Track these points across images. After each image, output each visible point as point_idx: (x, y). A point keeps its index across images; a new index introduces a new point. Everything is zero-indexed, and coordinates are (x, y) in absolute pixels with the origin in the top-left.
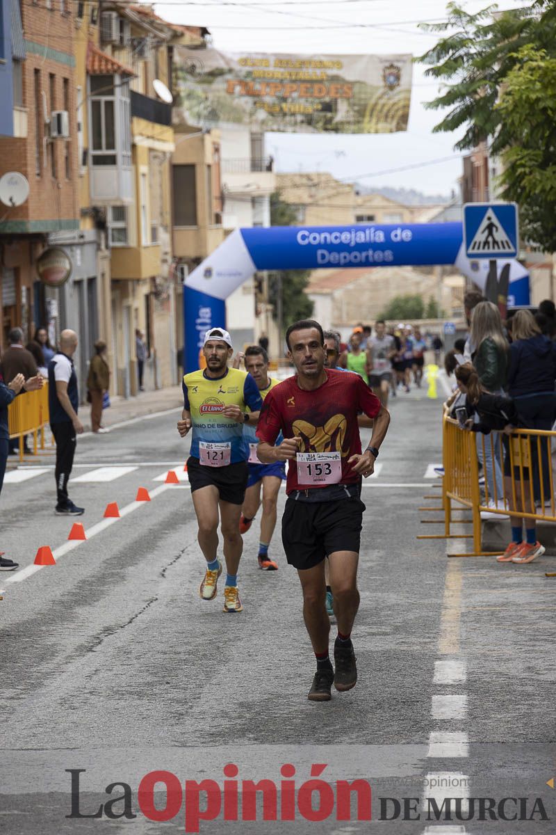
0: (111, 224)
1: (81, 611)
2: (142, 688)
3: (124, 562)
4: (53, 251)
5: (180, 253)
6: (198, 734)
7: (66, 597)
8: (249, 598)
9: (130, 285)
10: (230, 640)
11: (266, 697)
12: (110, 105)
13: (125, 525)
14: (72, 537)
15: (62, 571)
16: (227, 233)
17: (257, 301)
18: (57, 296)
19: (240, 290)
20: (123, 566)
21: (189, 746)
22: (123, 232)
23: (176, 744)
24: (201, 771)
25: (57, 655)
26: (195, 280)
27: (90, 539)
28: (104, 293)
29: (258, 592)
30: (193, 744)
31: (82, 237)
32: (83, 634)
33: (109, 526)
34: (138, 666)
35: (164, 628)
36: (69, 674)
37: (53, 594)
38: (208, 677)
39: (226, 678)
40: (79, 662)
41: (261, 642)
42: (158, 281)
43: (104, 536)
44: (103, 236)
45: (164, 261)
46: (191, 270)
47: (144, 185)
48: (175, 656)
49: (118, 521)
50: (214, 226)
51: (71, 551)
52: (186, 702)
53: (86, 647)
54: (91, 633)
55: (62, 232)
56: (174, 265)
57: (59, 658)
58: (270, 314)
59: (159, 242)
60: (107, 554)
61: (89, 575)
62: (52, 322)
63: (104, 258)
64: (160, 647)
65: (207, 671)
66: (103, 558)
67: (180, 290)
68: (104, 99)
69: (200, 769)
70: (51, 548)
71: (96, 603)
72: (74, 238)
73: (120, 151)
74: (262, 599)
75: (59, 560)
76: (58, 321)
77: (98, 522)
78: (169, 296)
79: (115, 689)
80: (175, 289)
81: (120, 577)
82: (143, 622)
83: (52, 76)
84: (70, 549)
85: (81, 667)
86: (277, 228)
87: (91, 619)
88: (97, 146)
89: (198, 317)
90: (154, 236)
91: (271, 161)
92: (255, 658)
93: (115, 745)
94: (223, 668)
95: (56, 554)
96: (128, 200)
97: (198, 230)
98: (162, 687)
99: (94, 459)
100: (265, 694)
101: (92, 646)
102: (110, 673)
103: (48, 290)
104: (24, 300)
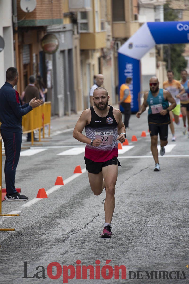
0: (80, 21)
1: (60, 222)
2: (89, 260)
3: (83, 196)
4: (49, 35)
5: (116, 35)
7: (52, 214)
8: (147, 214)
9: (90, 53)
10: (136, 236)
11: (152, 264)
13: (84, 177)
14: (57, 184)
15: (51, 201)
16: (141, 24)
17: (158, 60)
18: (52, 58)
19: (148, 54)
20: (82, 199)
22: (86, 25)
25: (46, 244)
26: (124, 49)
27: (66, 185)
28: (77, 57)
29: (152, 211)
31: (64, 28)
32: (61, 233)
33: (76, 178)
34: (88, 249)
36: (52, 253)
37: (45, 213)
38: (123, 254)
39: (132, 255)
40: (57, 248)
41: (151, 237)
42: (105, 50)
43: (73, 183)
44: (75, 27)
45: (108, 40)
46: (122, 44)
48: (107, 244)
49: (81, 175)
50: (134, 21)
51: (56, 191)
53: (61, 240)
54: (64, 233)
55: (54, 25)
56: (113, 42)
57: (47, 245)
58: (164, 67)
59: (105, 30)
60: (74, 192)
61: (64, 203)
62: (49, 72)
63: (76, 38)
65: (123, 252)
66: (72, 194)
67: (116, 55)
70: (45, 189)
71: (68, 218)
72: (60, 28)
74: (153, 215)
75: (49, 195)
76: (52, 71)
77: (70, 176)
78: (110, 59)
80: (114, 55)
81: (80, 204)
82: (91, 227)
84: (56, 190)
85: (58, 250)
86: (168, 22)
87: (64, 226)
89: (126, 69)
90: (103, 27)
92: (148, 245)
94: (131, 250)
95: (48, 193)
96: (88, 8)
97: (125, 23)
99: (70, 143)
100: (152, 263)
101: (64, 239)
102: (73, 253)
103: (47, 55)
104: (34, 61)
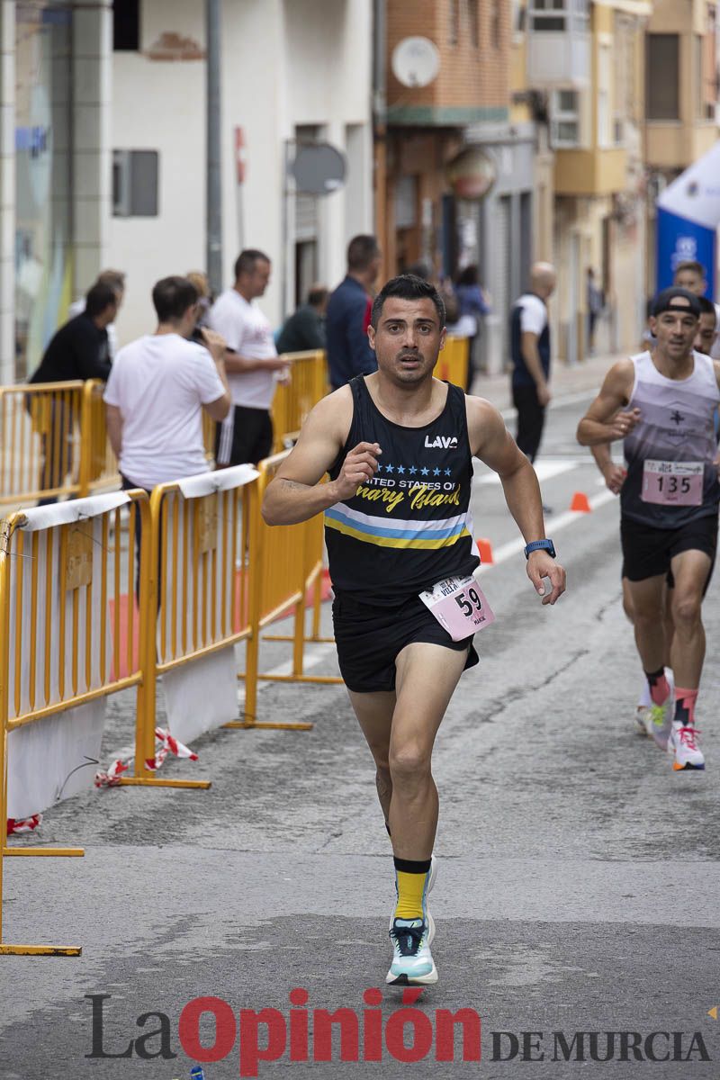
0: (557, 114)
2: (555, 776)
4: (470, 152)
5: (656, 159)
6: (628, 844)
9: (581, 204)
18: (474, 214)
21: (615, 860)
22: (571, 128)
23: (597, 856)
24: (628, 896)
26: (674, 198)
27: (500, 564)
28: (543, 213)
30: (620, 857)
31: (513, 132)
32: (479, 696)
34: (552, 744)
35: (594, 692)
40: (469, 736)
42: (623, 199)
44: (543, 132)
45: (631, 171)
46: (669, 183)
48: (606, 733)
50: (704, 122)
52: (616, 799)
53: (480, 715)
54: (490, 696)
55: (486, 124)
56: (648, 178)
59: (625, 144)
62: (467, 254)
63: (544, 163)
64: (587, 719)
65: (649, 756)
66: (515, 590)
67: (652, 212)
69: (627, 893)
71: (501, 654)
72: (502, 134)
73: (572, 12)
76: (475, 252)
78: (634, 225)
79: (517, 776)
80: (646, 212)
81: (538, 618)
82: (565, 683)
85: (471, 744)
87: (490, 677)
88: (539, 3)
90: (618, 135)
93: (511, 854)
96: (581, 81)
97: (680, 127)
98: (584, 776)
101: (490, 715)
102: (512, 754)
103: (462, 208)
104: (427, 220)
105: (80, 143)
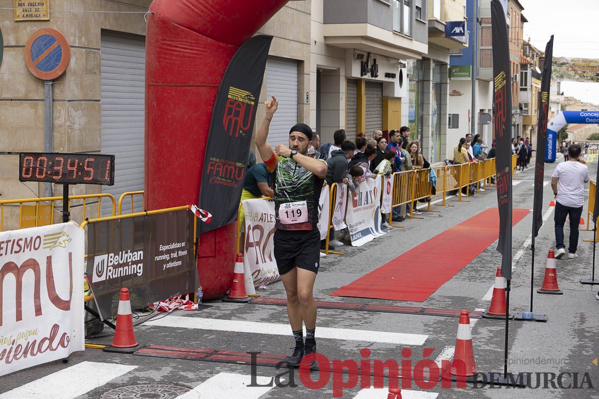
0: (524, 109)
12: (526, 73)
22: (527, 111)
28: (521, 129)
31: (517, 112)
44: (521, 112)
47: (534, 96)
63: (521, 118)
68: (524, 71)
72: (515, 112)
73: (528, 87)
83: (514, 63)
88: (522, 85)
91: (563, 93)
105: (442, 113)
